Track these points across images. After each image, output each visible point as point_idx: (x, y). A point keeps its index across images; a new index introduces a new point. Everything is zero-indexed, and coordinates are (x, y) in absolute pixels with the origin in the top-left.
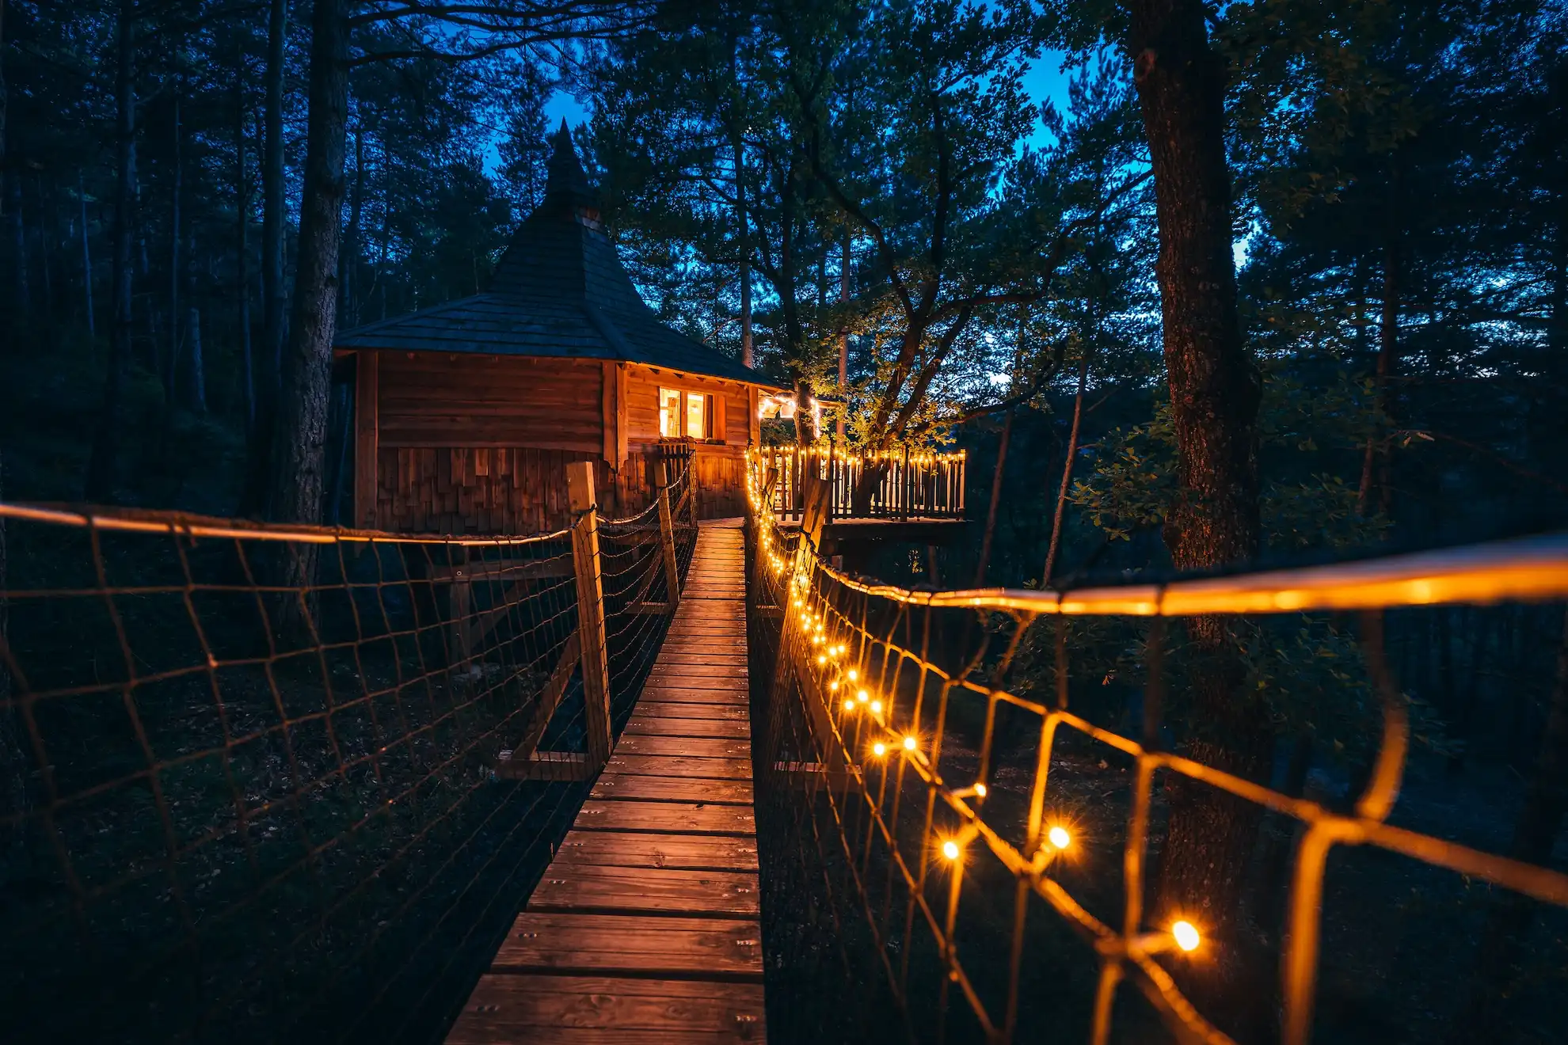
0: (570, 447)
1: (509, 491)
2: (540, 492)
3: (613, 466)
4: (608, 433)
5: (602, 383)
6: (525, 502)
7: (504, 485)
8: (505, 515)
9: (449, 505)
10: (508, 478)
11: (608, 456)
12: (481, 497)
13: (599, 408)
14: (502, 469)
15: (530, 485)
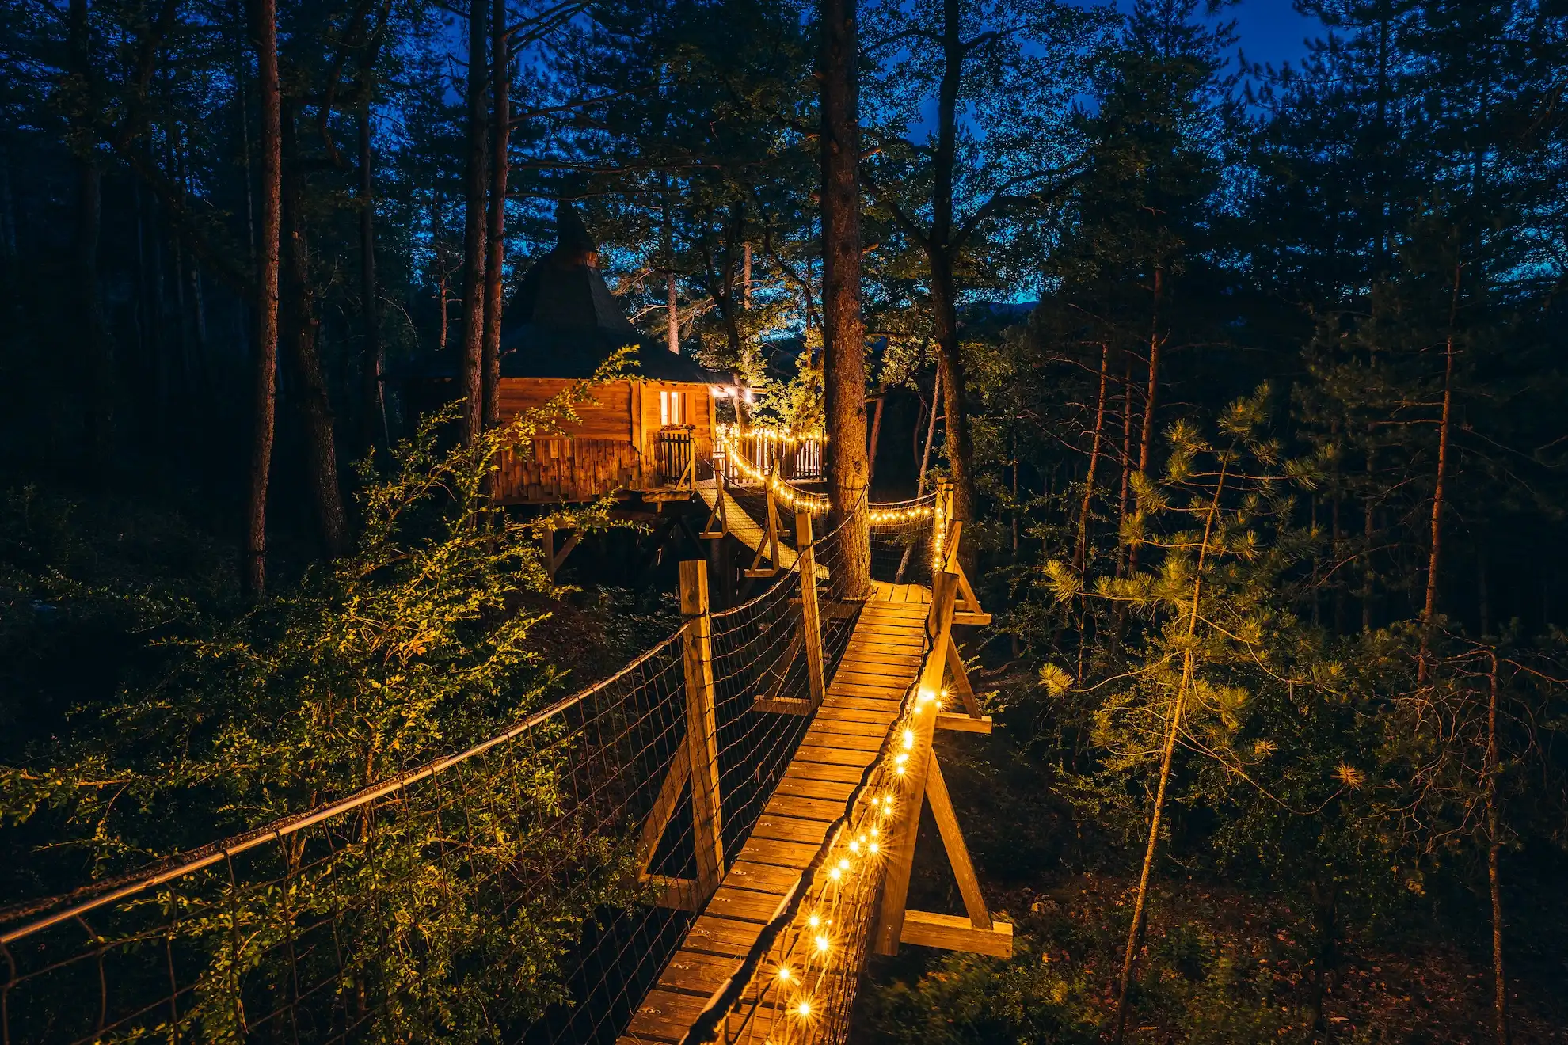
0: (610, 437)
1: (572, 467)
2: (592, 467)
3: (639, 449)
4: (635, 428)
5: (630, 393)
6: (582, 475)
7: (568, 463)
8: (570, 484)
9: (534, 479)
10: (572, 460)
11: (636, 443)
12: (554, 472)
13: (629, 410)
14: (568, 454)
15: (586, 464)
